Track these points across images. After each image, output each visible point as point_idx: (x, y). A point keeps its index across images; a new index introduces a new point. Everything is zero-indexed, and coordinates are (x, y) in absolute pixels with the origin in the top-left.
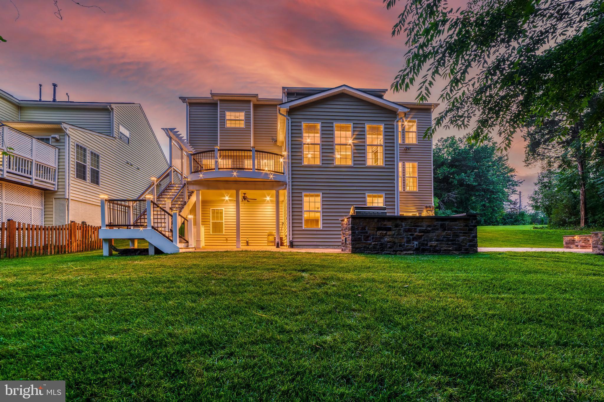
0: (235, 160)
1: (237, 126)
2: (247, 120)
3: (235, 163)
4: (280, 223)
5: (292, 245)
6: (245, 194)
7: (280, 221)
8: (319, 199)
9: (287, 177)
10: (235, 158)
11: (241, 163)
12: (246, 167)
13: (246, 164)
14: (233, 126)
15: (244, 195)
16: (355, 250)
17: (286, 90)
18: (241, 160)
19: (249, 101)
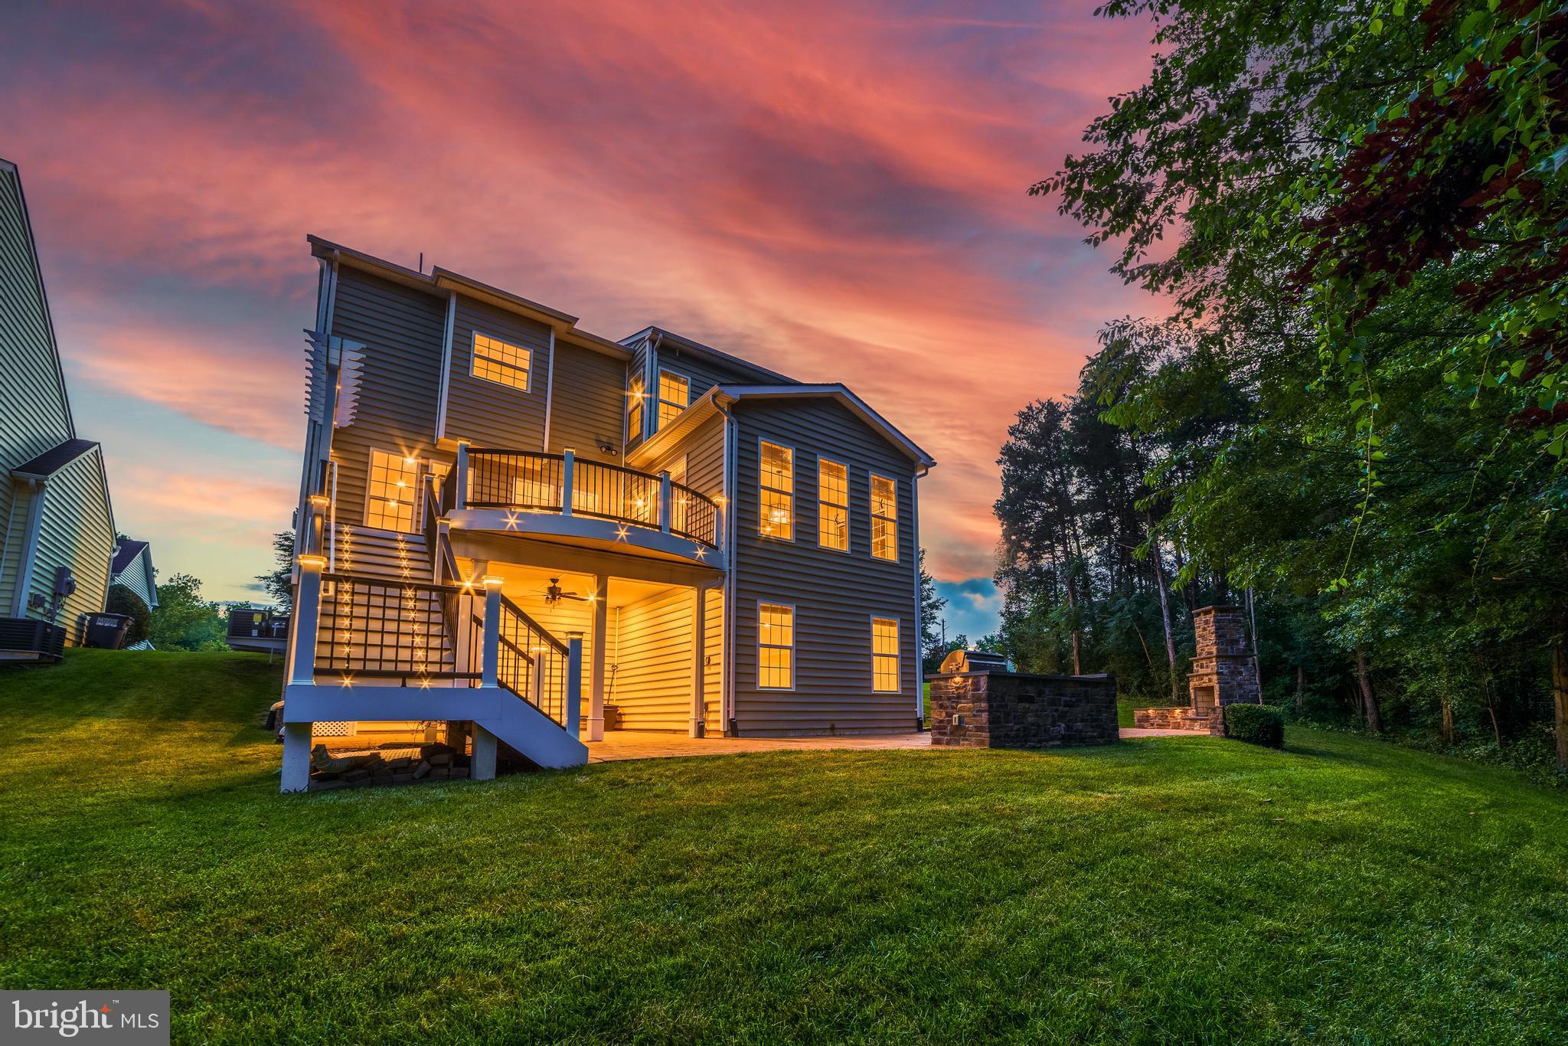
0: (487, 475)
1: (507, 382)
2: (538, 371)
3: (486, 482)
4: (607, 667)
5: (734, 730)
6: (554, 581)
7: (607, 660)
8: (788, 619)
9: (726, 558)
10: (487, 467)
11: (503, 485)
12: (519, 500)
13: (519, 490)
14: (494, 377)
15: (552, 585)
16: (999, 741)
17: (661, 335)
18: (503, 478)
19: (548, 328)
